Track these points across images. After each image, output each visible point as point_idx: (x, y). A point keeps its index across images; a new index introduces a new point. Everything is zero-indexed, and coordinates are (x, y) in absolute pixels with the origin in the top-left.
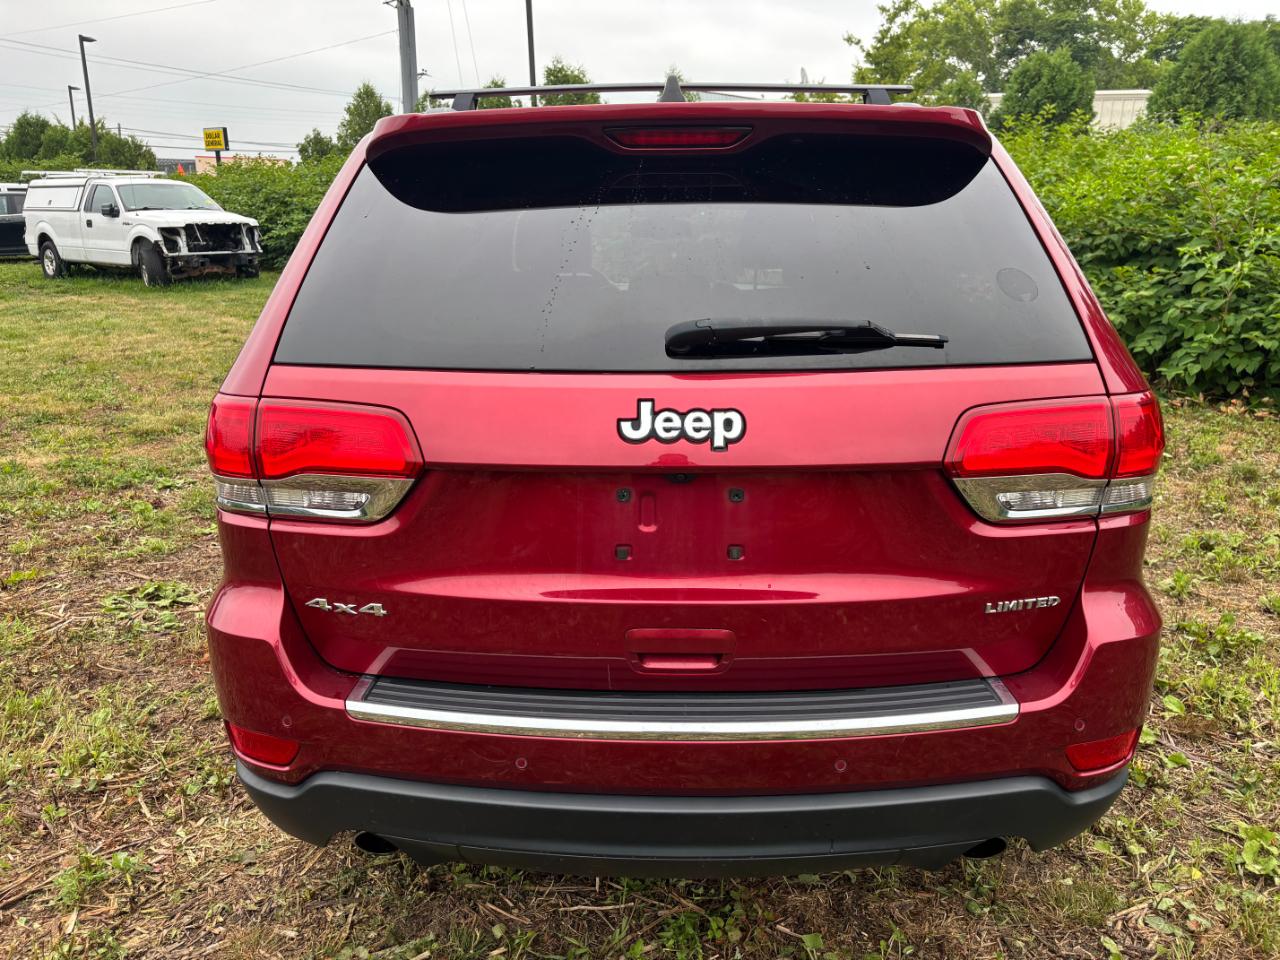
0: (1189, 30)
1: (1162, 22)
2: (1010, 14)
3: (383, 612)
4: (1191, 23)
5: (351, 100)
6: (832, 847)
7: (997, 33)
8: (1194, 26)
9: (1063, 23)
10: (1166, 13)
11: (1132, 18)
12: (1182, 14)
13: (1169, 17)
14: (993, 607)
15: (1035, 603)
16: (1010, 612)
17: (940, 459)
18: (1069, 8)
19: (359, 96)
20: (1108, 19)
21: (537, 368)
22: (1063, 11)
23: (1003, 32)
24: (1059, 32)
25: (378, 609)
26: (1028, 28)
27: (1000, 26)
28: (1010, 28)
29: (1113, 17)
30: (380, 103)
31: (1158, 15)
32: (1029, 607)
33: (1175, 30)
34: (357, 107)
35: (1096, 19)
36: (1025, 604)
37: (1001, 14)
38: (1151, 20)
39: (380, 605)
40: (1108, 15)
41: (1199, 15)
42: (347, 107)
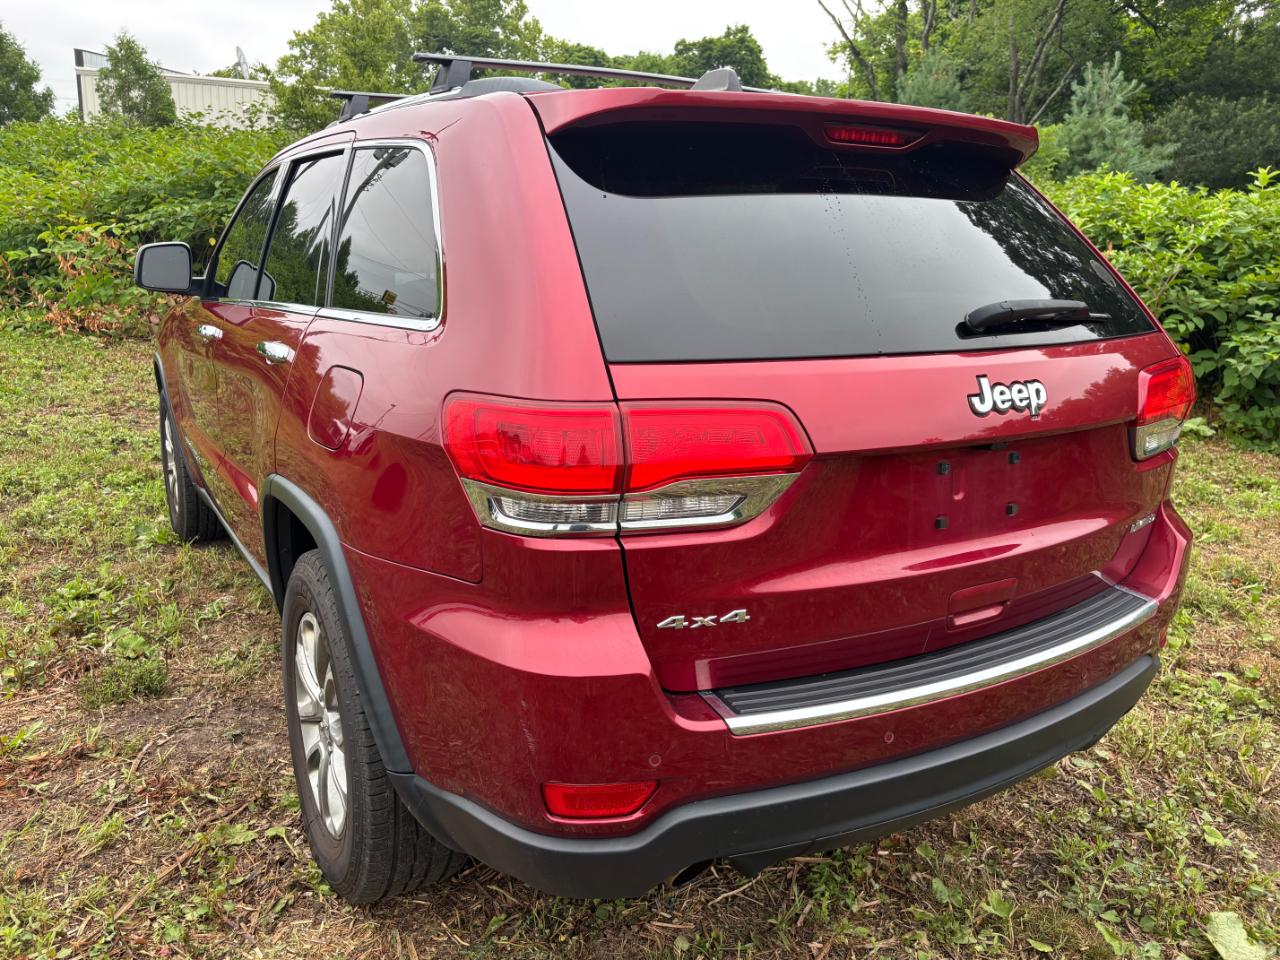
0: (579, 57)
1: (557, 46)
2: (427, 20)
3: (748, 617)
4: (580, 51)
7: (417, 37)
8: (582, 54)
9: (477, 36)
10: (560, 39)
11: (533, 40)
12: (572, 42)
13: (563, 43)
18: (479, 23)
20: (513, 38)
21: (884, 351)
22: (475, 25)
23: (422, 37)
24: (475, 44)
25: (740, 614)
26: (445, 37)
27: (419, 31)
28: (429, 35)
29: (517, 37)
31: (554, 40)
33: (567, 55)
35: (502, 37)
37: (419, 20)
38: (549, 43)
39: (744, 611)
40: (512, 34)
41: (584, 44)
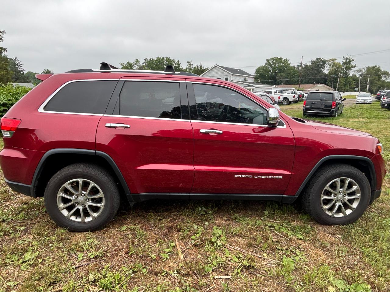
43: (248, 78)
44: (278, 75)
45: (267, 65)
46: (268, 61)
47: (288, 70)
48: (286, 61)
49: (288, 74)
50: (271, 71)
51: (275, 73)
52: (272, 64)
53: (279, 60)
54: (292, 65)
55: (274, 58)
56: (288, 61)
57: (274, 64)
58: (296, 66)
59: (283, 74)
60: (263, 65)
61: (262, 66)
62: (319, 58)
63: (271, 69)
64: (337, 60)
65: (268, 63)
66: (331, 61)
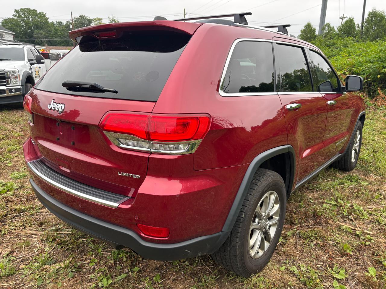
5: (303, 28)
6: (84, 229)
14: (120, 173)
15: (132, 176)
16: (125, 176)
17: (98, 124)
19: (306, 26)
30: (312, 28)
32: (130, 176)
34: (304, 30)
36: (129, 175)
42: (301, 30)
43: (5, 34)
44: (35, 33)
45: (16, 18)
46: (17, 11)
47: (48, 27)
48: (42, 15)
49: (49, 32)
50: (23, 26)
51: (31, 29)
52: (24, 18)
53: (33, 13)
54: (50, 21)
55: (25, 9)
56: (45, 15)
57: (26, 18)
58: (55, 23)
59: (41, 31)
60: (12, 17)
61: (10, 19)
62: (82, 16)
63: (23, 24)
64: (102, 21)
65: (17, 15)
66: (97, 21)
